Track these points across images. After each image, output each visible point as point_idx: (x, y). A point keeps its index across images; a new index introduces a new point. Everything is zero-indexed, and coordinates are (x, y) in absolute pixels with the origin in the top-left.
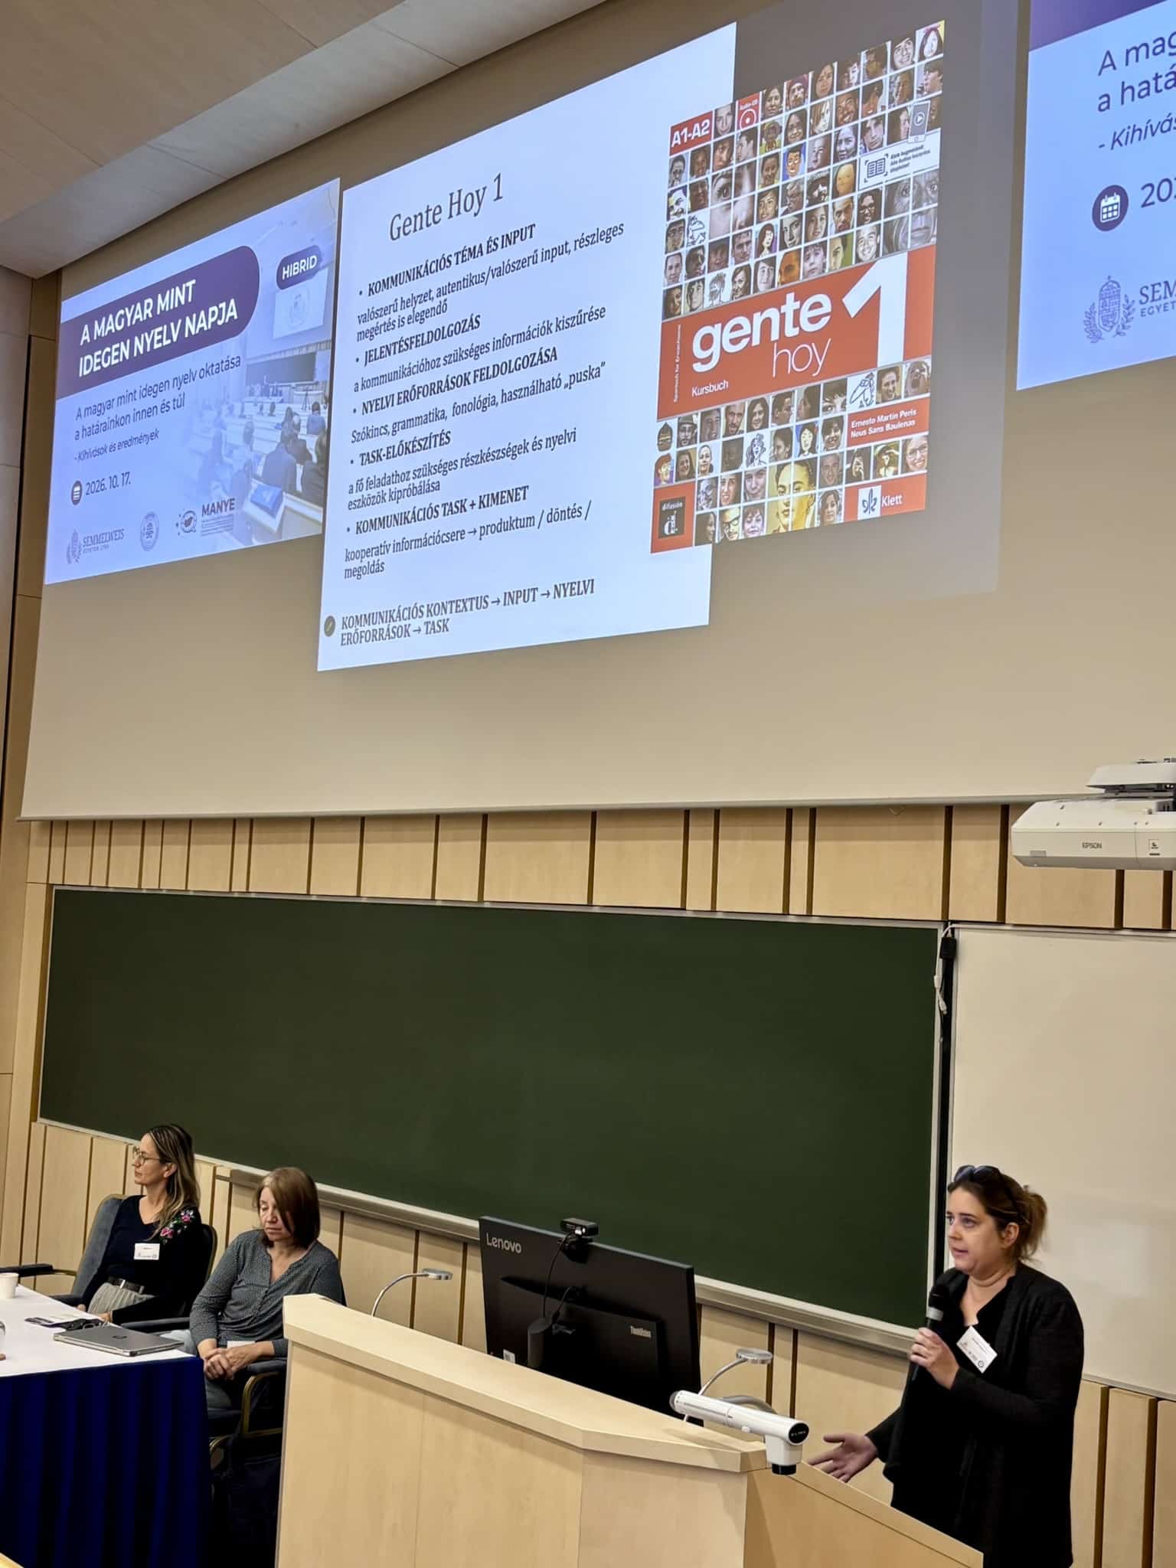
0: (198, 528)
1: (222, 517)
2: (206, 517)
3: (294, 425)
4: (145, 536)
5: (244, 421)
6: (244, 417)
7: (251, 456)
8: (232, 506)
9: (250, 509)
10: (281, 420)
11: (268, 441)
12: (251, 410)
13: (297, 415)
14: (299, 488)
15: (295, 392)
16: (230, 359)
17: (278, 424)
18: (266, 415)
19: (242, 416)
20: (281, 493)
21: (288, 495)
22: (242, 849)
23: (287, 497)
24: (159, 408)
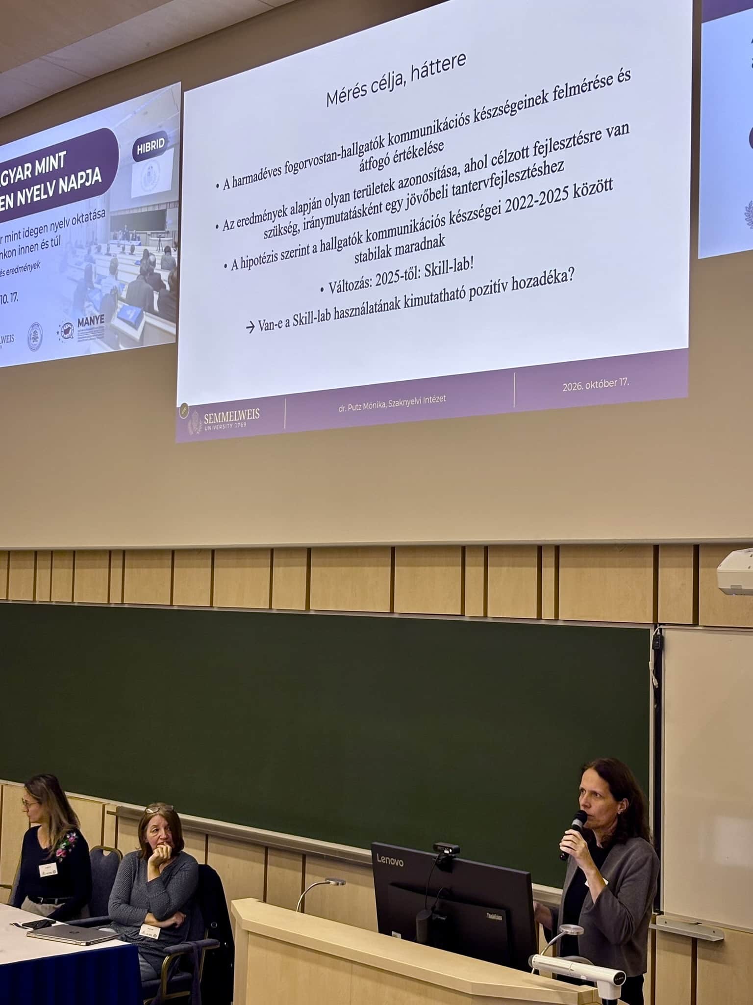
0: (75, 335)
1: (93, 328)
2: (81, 327)
3: (150, 262)
4: (32, 340)
5: (110, 258)
6: (110, 255)
7: (116, 284)
8: (102, 321)
9: (116, 322)
10: (140, 259)
11: (129, 273)
12: (115, 250)
13: (154, 255)
14: (156, 308)
15: (151, 238)
16: (96, 212)
17: (137, 261)
18: (128, 254)
19: (108, 254)
20: (141, 313)
21: (147, 313)
22: (117, 572)
23: (147, 315)
24: (40, 246)
